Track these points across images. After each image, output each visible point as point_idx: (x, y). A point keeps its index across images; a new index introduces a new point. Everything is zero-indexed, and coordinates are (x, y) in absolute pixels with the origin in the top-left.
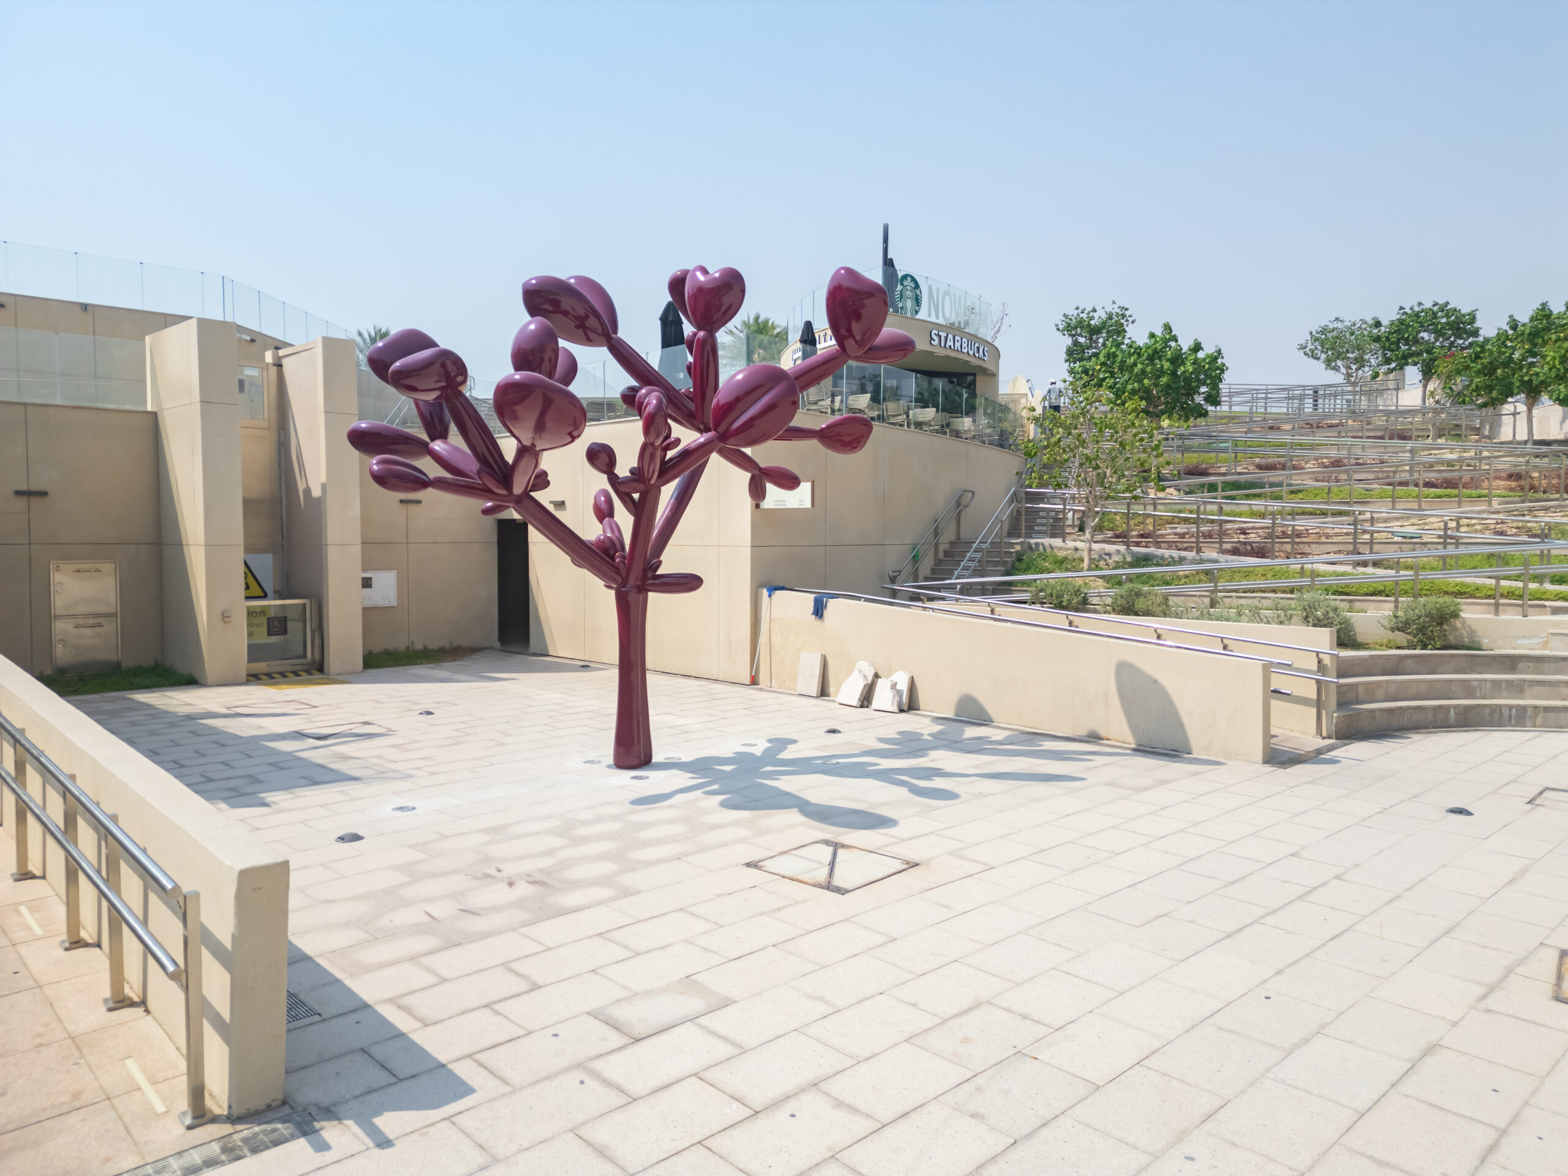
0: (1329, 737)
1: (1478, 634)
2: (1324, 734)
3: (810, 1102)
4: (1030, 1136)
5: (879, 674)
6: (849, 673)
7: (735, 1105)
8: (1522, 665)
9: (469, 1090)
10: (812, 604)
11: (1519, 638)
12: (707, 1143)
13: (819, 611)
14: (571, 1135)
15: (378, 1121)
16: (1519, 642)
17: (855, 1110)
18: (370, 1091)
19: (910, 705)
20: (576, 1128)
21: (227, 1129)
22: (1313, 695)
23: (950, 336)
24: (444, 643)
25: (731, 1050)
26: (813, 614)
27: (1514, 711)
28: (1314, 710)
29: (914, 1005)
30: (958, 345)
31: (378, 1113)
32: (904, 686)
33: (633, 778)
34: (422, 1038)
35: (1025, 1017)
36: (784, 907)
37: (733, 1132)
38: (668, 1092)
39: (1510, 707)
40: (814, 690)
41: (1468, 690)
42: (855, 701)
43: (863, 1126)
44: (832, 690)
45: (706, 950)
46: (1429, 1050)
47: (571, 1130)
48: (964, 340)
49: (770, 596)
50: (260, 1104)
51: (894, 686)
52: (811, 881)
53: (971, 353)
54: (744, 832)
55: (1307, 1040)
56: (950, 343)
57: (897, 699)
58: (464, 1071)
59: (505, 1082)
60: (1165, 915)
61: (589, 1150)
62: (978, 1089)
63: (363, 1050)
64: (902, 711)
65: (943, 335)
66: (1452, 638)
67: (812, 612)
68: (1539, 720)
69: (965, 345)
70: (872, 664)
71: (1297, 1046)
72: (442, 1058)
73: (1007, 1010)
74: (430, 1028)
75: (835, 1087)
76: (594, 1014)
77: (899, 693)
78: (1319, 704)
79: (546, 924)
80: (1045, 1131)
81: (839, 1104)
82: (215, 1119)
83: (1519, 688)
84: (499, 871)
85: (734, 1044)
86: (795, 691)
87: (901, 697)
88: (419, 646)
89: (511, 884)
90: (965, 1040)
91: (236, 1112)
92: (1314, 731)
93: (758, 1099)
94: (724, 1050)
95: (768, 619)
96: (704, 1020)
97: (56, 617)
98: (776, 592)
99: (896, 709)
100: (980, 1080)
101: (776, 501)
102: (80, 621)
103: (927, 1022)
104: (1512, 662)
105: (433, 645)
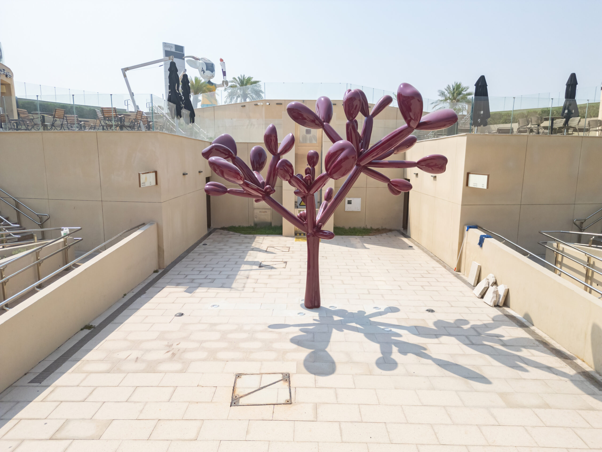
6: (483, 279)
10: (479, 239)
13: (481, 243)
19: (504, 304)
24: (379, 227)
26: (478, 244)
32: (502, 293)
33: (299, 313)
40: (473, 282)
42: (478, 294)
49: (468, 230)
51: (495, 292)
57: (496, 300)
67: (478, 243)
77: (498, 296)
86: (468, 279)
87: (499, 298)
88: (369, 227)
95: (466, 241)
97: (255, 209)
98: (470, 229)
99: (493, 305)
101: (474, 184)
102: (261, 210)
105: (375, 227)
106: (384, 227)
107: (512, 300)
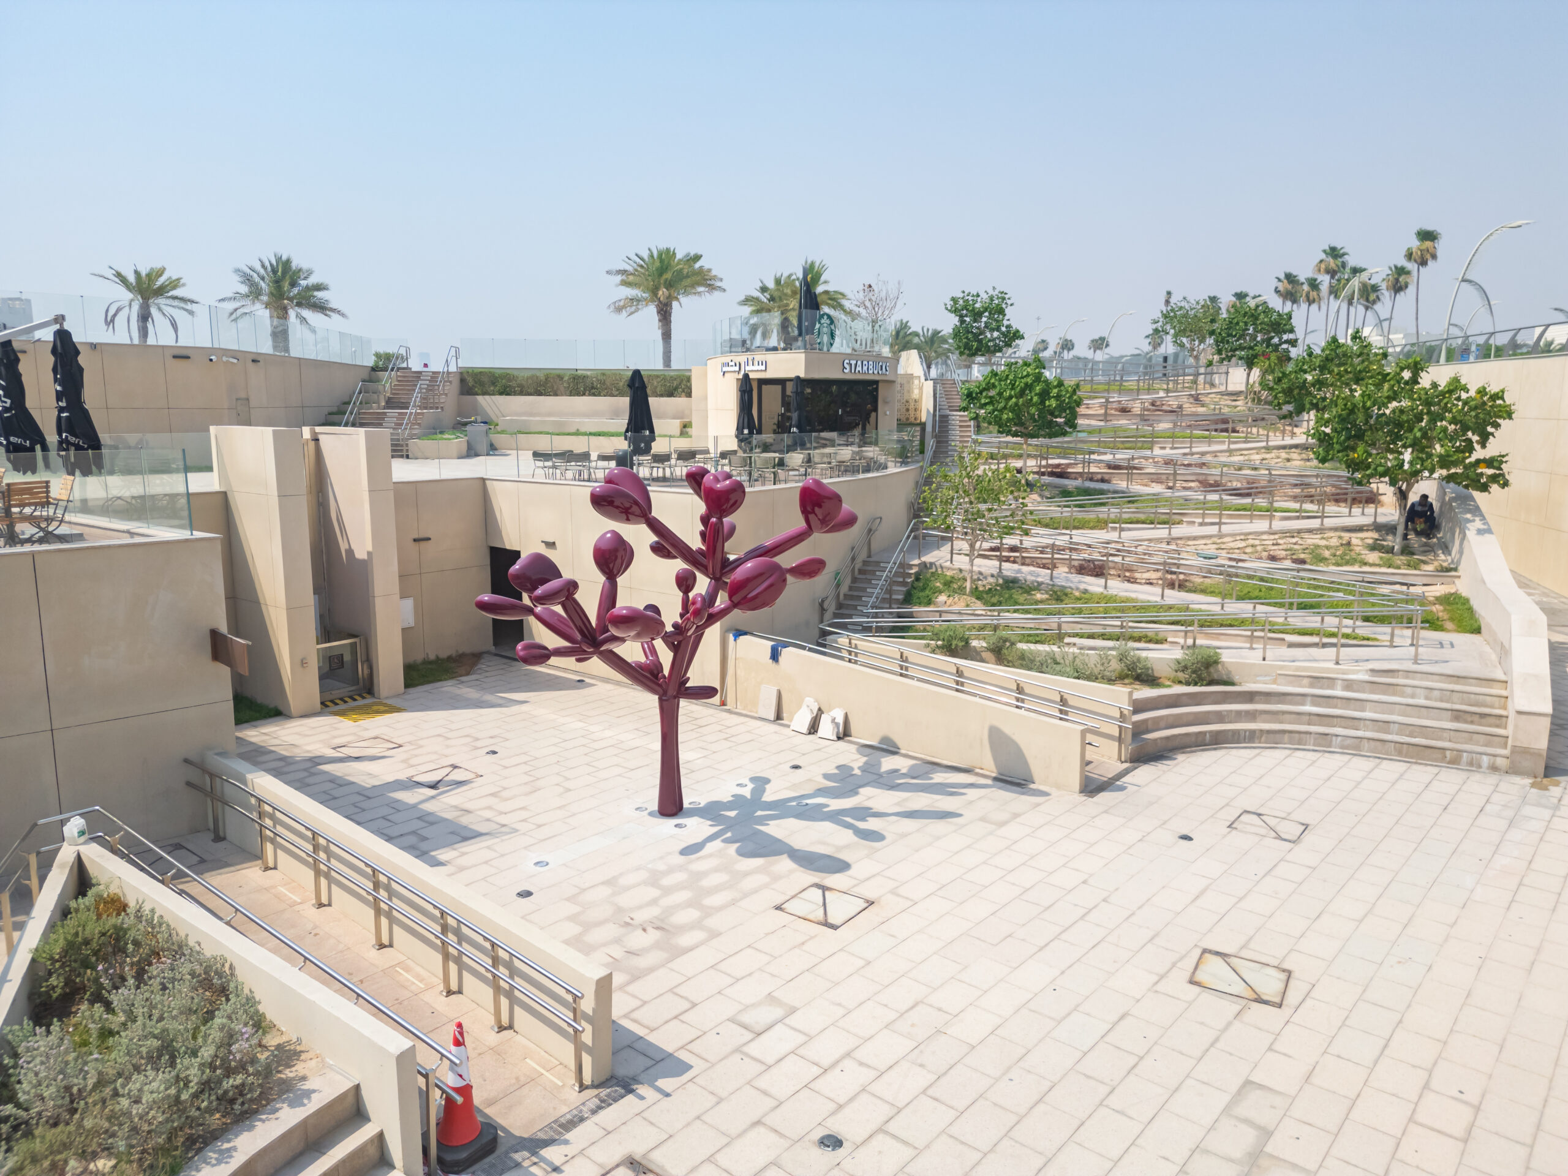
0: (1126, 762)
1: (1233, 673)
2: (1123, 759)
3: (847, 1063)
4: (945, 1073)
5: (822, 708)
6: (799, 707)
7: (815, 1067)
8: (1257, 698)
9: (691, 1067)
10: (770, 649)
11: (1258, 676)
12: (809, 1086)
13: (775, 656)
14: (748, 1086)
15: (656, 1083)
16: (1258, 678)
17: (868, 1066)
18: (647, 1069)
19: (844, 734)
20: (750, 1081)
21: (595, 1092)
22: (1117, 734)
23: (859, 363)
25: (805, 1038)
26: (770, 658)
27: (1247, 733)
28: (1117, 744)
29: (886, 1006)
30: (865, 368)
31: (656, 1081)
32: (840, 720)
33: (676, 826)
34: (652, 1038)
35: (940, 1010)
36: (806, 941)
37: (817, 1081)
38: (783, 1063)
39: (1245, 731)
40: (772, 717)
41: (1220, 717)
42: (805, 730)
43: (874, 1074)
44: (785, 715)
45: (773, 975)
46: (1123, 1017)
47: (748, 1083)
48: (871, 363)
49: (735, 640)
50: (603, 1079)
51: (833, 720)
52: (816, 920)
53: (876, 372)
54: (763, 879)
55: (1069, 1014)
56: (859, 368)
57: (836, 730)
58: (683, 1055)
59: (706, 1061)
60: (1010, 936)
61: (759, 1092)
62: (921, 1052)
63: (629, 1046)
64: (839, 738)
65: (853, 362)
66: (1216, 676)
67: (769, 656)
68: (1263, 739)
69: (871, 367)
70: (816, 701)
71: (1064, 1018)
72: (670, 1050)
73: (931, 1006)
74: (654, 1032)
75: (856, 1054)
76: (732, 1020)
77: (837, 725)
78: (1120, 740)
79: (679, 960)
80: (951, 1071)
81: (861, 1064)
82: (587, 1087)
83: (1252, 716)
84: (632, 919)
85: (805, 1034)
86: (756, 712)
87: (838, 728)
89: (644, 930)
90: (913, 1025)
91: (596, 1083)
92: (1116, 757)
93: (826, 1062)
94: (801, 1038)
95: (734, 657)
96: (787, 1021)
98: (741, 636)
99: (836, 739)
100: (921, 1047)
103: (893, 1015)
104: (1250, 697)
106: (461, 652)
107: (854, 728)
